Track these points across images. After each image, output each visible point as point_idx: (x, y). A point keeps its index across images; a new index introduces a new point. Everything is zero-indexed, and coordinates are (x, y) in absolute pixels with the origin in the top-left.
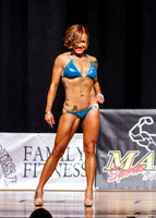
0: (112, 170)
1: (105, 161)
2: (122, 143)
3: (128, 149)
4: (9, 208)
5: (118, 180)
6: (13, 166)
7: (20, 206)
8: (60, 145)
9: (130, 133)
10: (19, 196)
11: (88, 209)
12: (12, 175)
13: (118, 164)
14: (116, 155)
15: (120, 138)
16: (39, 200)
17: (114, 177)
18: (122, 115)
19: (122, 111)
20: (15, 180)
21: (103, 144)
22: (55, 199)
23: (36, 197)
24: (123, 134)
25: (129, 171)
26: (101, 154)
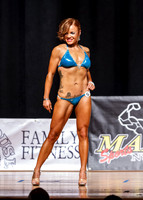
0: (103, 152)
1: (97, 144)
2: (112, 128)
3: (117, 132)
4: (8, 187)
5: (109, 161)
6: (12, 149)
8: (55, 129)
9: (119, 118)
10: (18, 176)
11: (82, 188)
12: (11, 157)
13: (108, 147)
14: (107, 138)
15: (110, 122)
16: (36, 180)
17: (105, 159)
18: (112, 102)
19: (112, 98)
20: (14, 162)
21: (95, 128)
23: (34, 177)
24: (112, 119)
25: (119, 152)
26: (93, 137)
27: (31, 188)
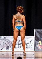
0: (39, 46)
1: (37, 44)
15: (41, 37)
26: (36, 42)
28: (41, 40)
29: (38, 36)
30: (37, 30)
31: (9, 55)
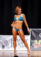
0: (35, 45)
1: (33, 43)
2: (38, 38)
5: (37, 48)
7: (10, 55)
9: (40, 35)
10: (10, 52)
12: (8, 47)
13: (36, 43)
14: (36, 41)
15: (37, 36)
16: (15, 53)
18: (38, 30)
19: (38, 29)
22: (19, 53)
23: (14, 52)
24: (38, 35)
25: (39, 45)
26: (32, 41)
27: (14, 56)
28: (37, 39)
29: (34, 35)
30: (32, 29)
31: (5, 54)
